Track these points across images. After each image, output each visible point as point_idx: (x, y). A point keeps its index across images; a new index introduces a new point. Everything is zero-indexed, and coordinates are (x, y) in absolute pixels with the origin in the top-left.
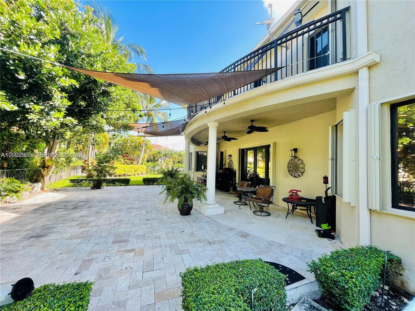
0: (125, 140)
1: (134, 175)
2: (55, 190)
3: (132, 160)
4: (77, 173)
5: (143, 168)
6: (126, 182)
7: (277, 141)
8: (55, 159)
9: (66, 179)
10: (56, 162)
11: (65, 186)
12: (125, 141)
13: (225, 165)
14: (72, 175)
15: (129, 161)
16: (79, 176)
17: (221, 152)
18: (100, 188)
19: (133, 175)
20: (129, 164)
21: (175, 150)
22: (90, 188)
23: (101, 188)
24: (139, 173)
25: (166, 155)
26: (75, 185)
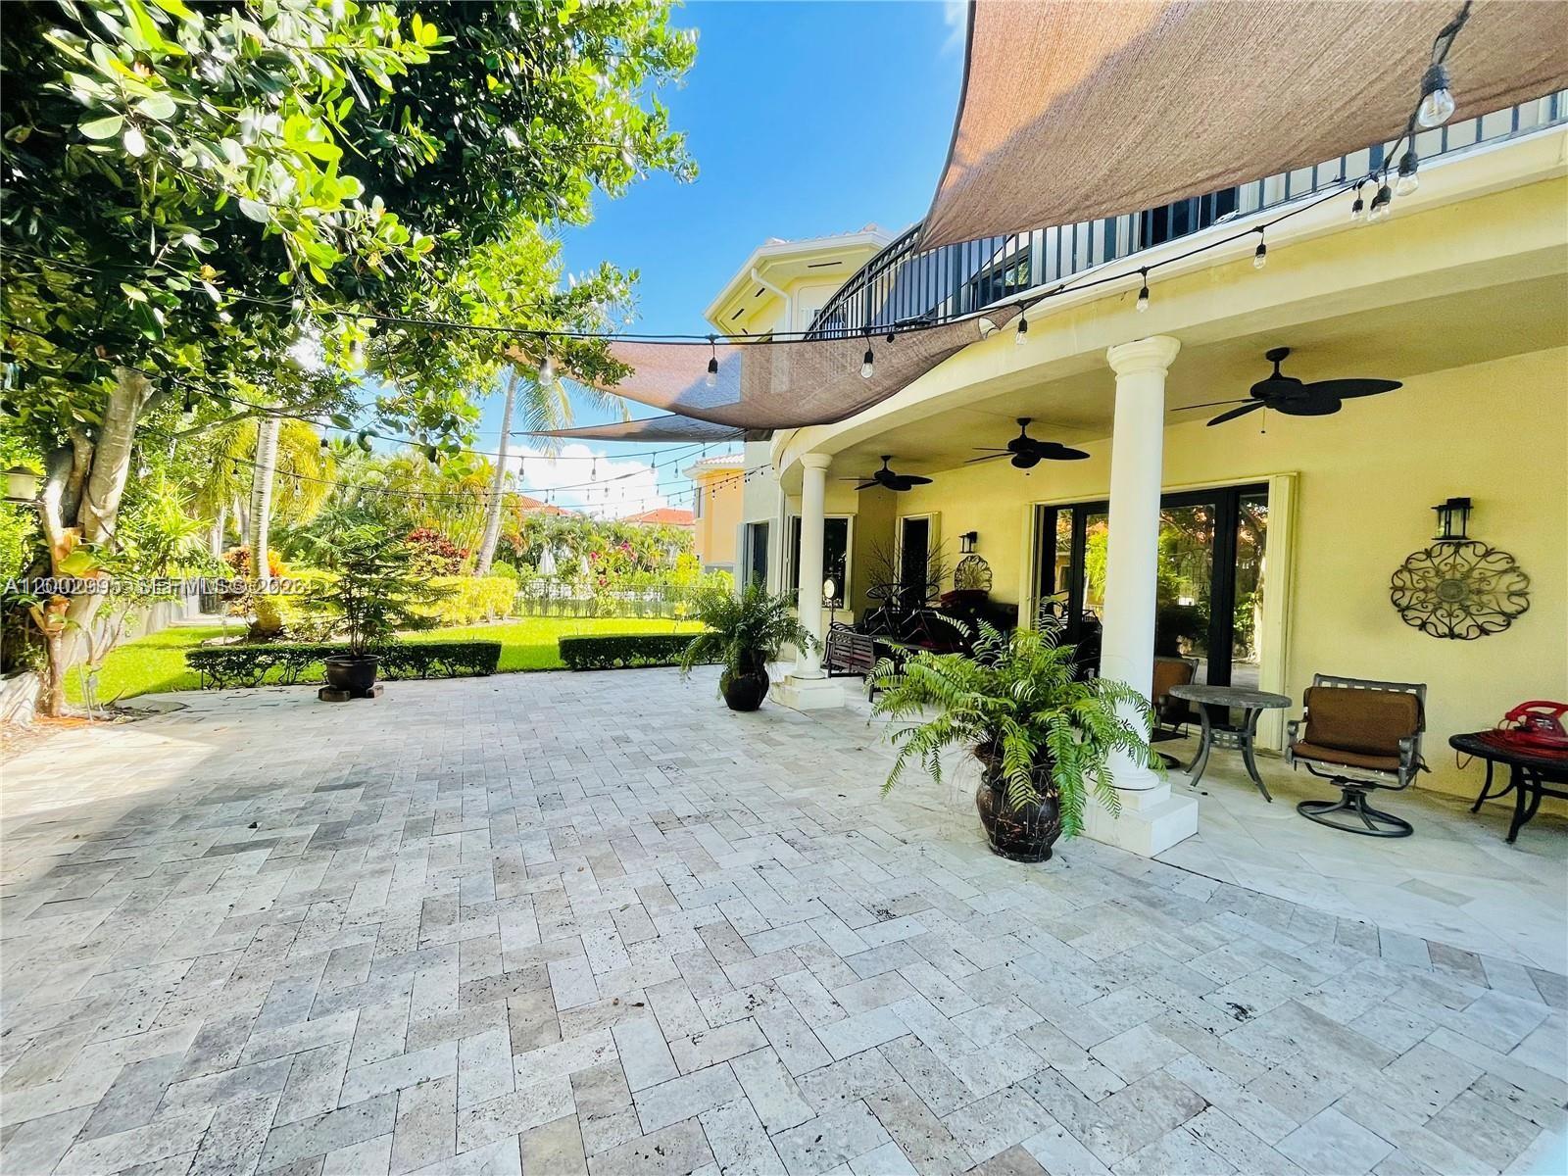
0: (395, 467)
1: (469, 621)
2: (113, 708)
3: (453, 554)
4: (180, 615)
5: (505, 592)
6: (482, 658)
7: (1304, 466)
8: (107, 543)
9: (141, 646)
10: (113, 559)
11: (154, 682)
12: (399, 471)
13: (936, 579)
14: (159, 626)
15: (443, 561)
16: (204, 630)
17: (905, 520)
18: (371, 695)
19: (464, 621)
20: (441, 571)
21: (597, 519)
22: (313, 692)
23: (376, 692)
24: (490, 614)
25: (559, 538)
26: (220, 680)
